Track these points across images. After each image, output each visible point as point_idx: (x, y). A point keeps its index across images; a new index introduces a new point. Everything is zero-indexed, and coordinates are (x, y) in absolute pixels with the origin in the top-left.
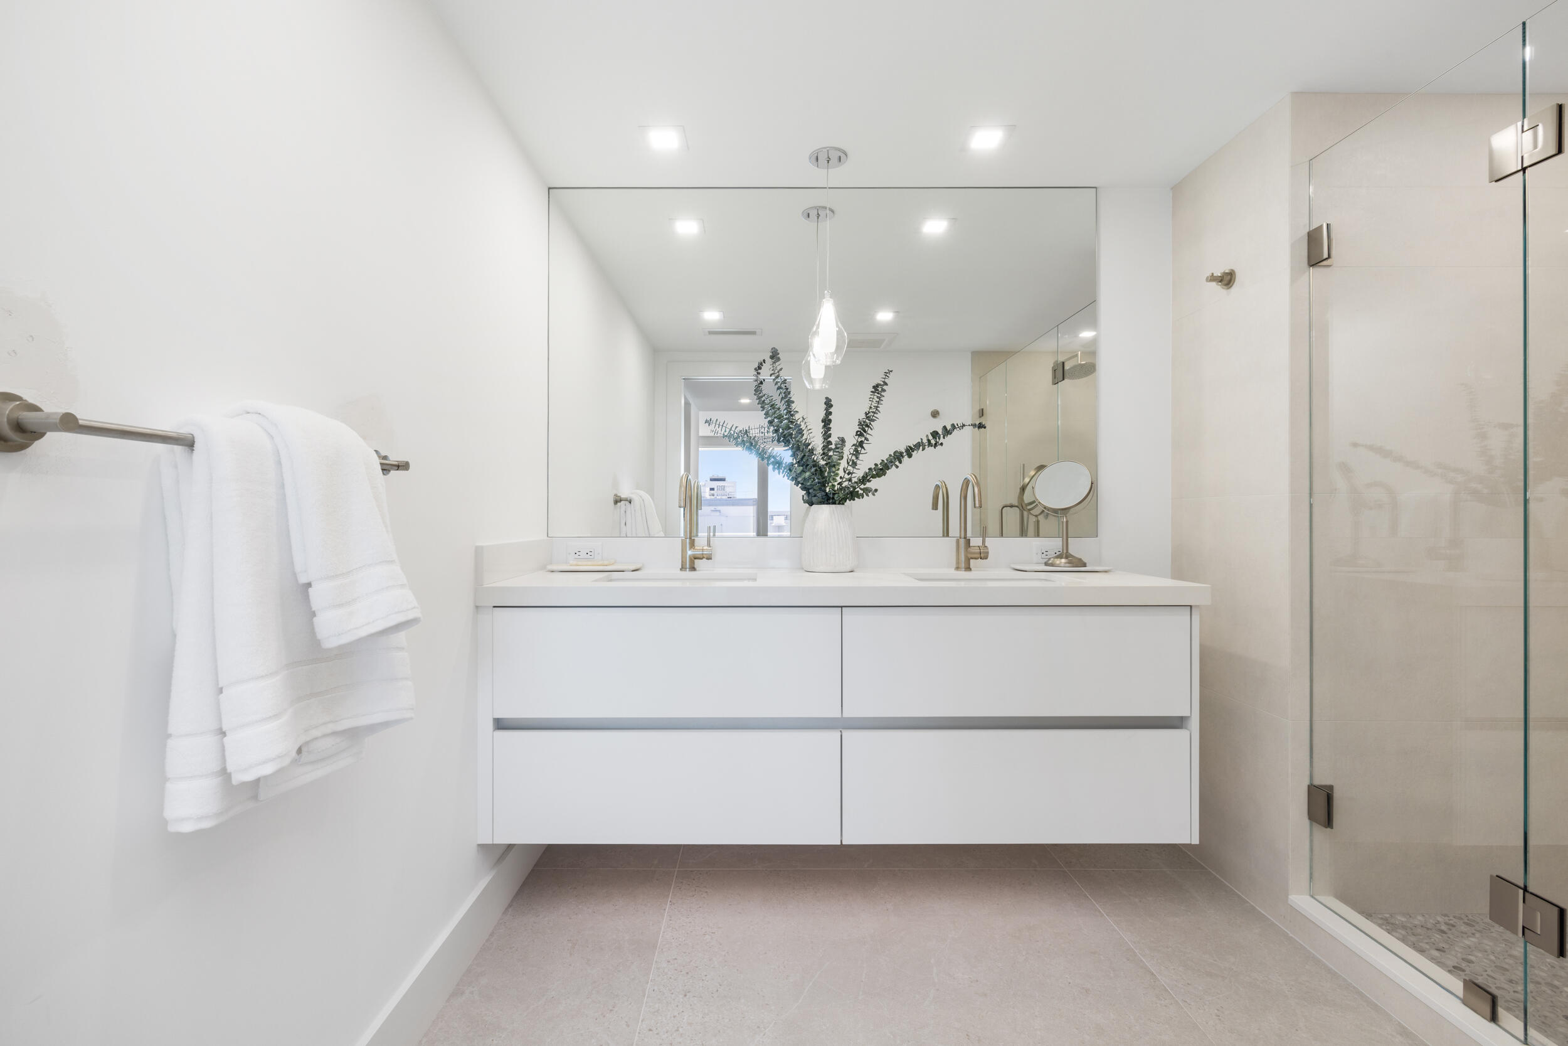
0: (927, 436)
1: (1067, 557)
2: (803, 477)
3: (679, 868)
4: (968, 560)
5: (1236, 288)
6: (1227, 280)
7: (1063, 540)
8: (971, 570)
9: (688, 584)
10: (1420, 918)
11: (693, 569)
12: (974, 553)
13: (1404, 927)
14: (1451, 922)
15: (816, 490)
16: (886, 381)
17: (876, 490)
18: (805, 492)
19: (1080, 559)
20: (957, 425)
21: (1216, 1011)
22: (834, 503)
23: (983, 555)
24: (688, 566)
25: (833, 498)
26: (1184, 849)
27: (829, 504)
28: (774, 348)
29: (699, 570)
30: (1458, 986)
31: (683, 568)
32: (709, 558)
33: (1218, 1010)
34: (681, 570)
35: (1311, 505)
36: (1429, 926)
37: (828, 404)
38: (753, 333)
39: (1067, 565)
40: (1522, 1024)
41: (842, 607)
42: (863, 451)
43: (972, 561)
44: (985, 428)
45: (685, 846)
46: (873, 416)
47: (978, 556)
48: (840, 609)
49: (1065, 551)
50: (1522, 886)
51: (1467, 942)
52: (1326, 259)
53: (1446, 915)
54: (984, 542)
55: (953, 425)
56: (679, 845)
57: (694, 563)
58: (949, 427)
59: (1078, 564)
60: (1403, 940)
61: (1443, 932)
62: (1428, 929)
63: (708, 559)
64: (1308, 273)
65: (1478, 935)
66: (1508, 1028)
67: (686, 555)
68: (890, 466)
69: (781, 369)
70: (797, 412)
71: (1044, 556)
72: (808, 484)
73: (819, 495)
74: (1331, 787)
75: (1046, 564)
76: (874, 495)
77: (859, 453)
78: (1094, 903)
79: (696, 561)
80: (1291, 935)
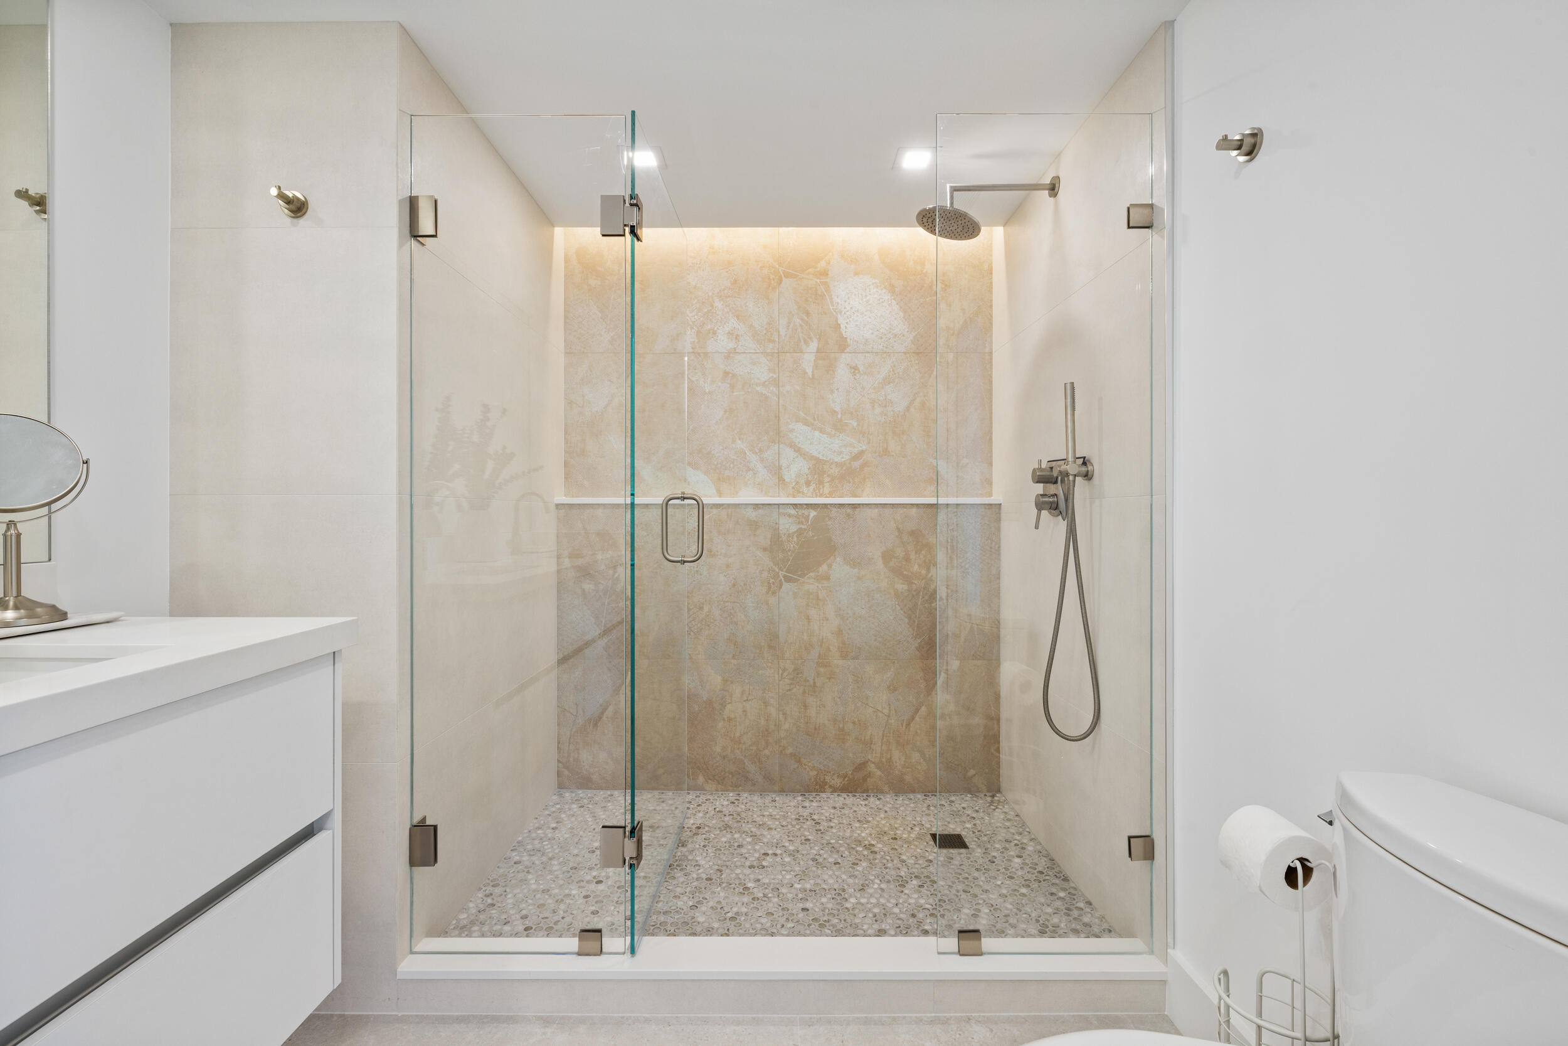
30: (572, 944)
52: (431, 235)
64: (409, 243)
66: (612, 951)
74: (425, 819)
80: (400, 1014)
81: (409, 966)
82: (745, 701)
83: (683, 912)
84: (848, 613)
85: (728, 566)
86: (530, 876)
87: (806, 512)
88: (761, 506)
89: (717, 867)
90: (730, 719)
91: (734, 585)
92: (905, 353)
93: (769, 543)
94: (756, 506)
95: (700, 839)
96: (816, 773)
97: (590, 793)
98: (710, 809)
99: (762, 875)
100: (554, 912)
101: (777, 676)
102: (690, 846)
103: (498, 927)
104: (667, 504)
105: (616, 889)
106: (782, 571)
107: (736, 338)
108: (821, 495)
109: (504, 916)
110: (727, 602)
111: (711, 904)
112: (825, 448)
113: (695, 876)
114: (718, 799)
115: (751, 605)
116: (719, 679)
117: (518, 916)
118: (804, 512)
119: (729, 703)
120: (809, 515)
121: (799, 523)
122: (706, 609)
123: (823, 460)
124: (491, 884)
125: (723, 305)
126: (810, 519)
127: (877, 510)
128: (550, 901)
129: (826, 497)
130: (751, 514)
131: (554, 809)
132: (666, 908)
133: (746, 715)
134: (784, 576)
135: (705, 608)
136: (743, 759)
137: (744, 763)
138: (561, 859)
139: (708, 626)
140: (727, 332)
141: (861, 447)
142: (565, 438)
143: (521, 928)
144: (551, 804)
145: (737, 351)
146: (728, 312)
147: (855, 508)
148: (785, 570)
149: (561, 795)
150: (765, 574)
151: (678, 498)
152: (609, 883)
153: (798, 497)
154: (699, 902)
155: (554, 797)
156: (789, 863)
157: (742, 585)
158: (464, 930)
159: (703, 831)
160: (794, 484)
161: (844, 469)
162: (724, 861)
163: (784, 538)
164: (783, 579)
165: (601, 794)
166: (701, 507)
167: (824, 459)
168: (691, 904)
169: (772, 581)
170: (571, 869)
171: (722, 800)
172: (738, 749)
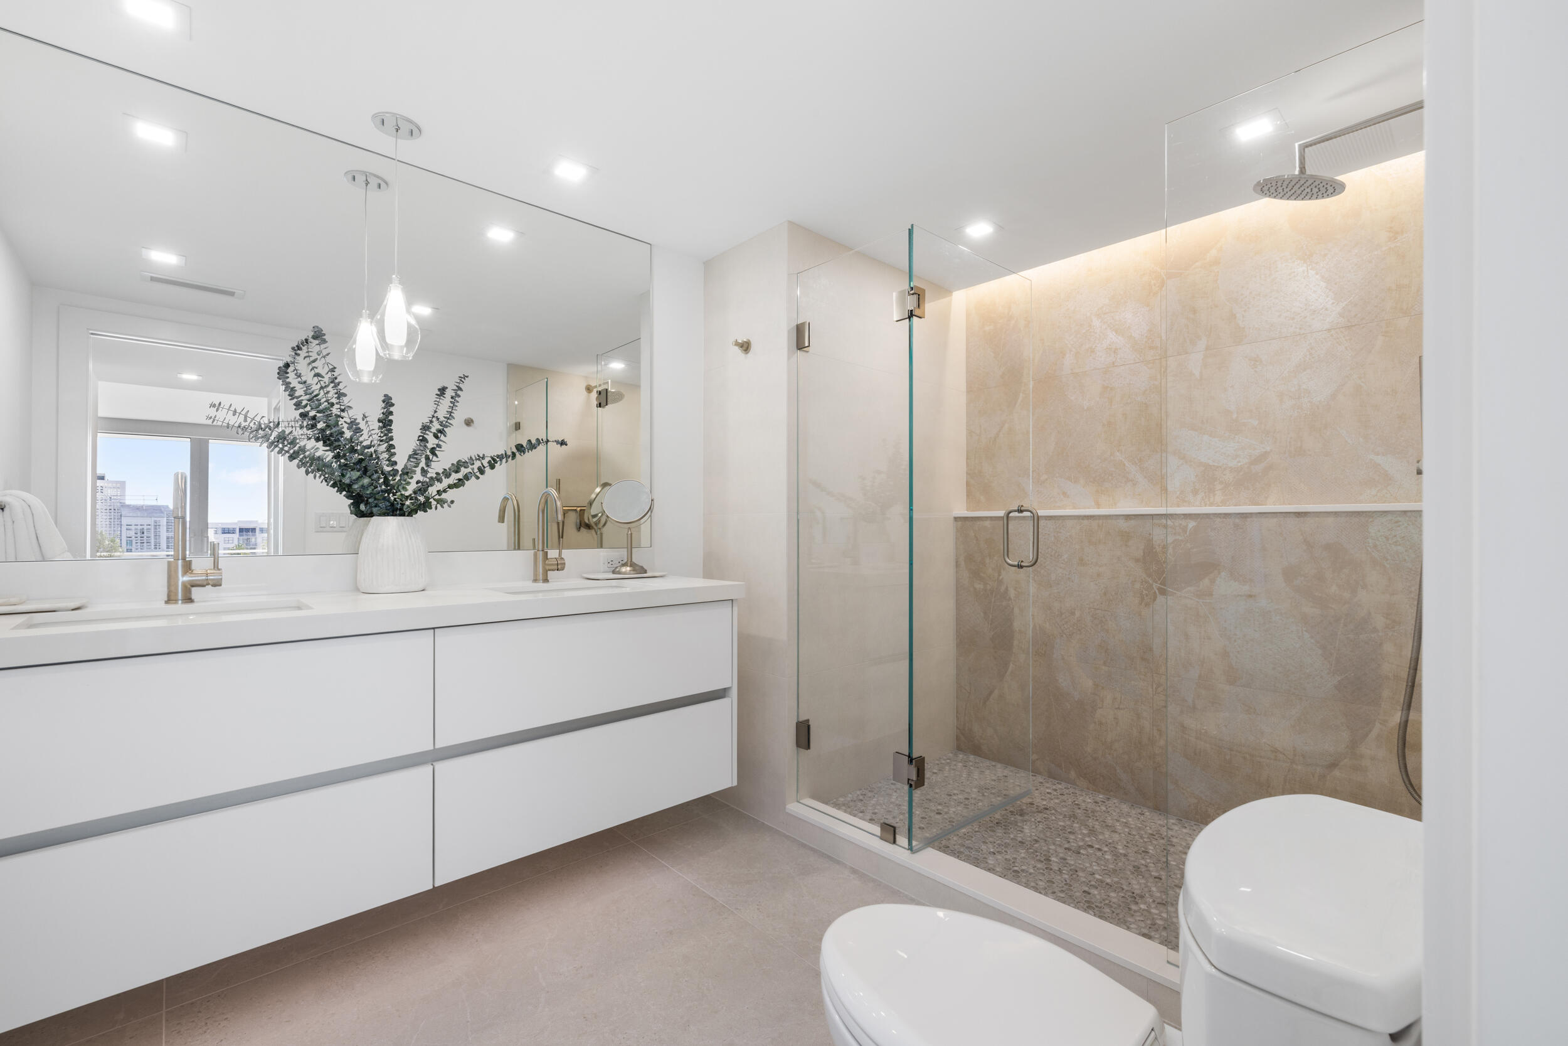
0: (511, 448)
1: (631, 566)
2: (361, 483)
3: (167, 1008)
4: (546, 572)
5: (750, 354)
6: (746, 347)
7: (628, 550)
8: (548, 581)
9: (180, 622)
10: (850, 795)
11: (188, 599)
12: (552, 565)
13: (844, 805)
14: (864, 793)
15: (378, 499)
16: (461, 385)
17: (452, 502)
18: (352, 501)
19: (642, 567)
20: (542, 440)
21: (757, 907)
22: (403, 515)
23: (560, 566)
24: (180, 596)
25: (401, 509)
26: (713, 797)
27: (396, 515)
28: (317, 327)
29: (197, 602)
30: (877, 830)
31: (170, 600)
32: (217, 584)
33: (758, 905)
34: (167, 602)
35: (798, 520)
36: (855, 799)
37: (388, 402)
38: (232, 294)
39: (632, 572)
40: (907, 840)
41: (434, 628)
42: (435, 458)
43: (549, 572)
44: (566, 445)
45: (168, 979)
46: (447, 422)
47: (556, 567)
48: (433, 630)
49: (630, 560)
50: (908, 754)
51: (873, 802)
52: (807, 347)
53: (861, 790)
54: (560, 554)
55: (538, 440)
56: (160, 980)
57: (190, 592)
58: (534, 441)
59: (640, 571)
60: (845, 812)
61: (862, 800)
62: (855, 801)
63: (214, 585)
64: (796, 354)
65: (876, 796)
66: (901, 845)
67: (177, 582)
68: (469, 476)
69: (328, 354)
70: (350, 407)
71: (609, 565)
72: (368, 492)
73: (382, 505)
74: (808, 721)
75: (614, 572)
76: (450, 506)
77: (431, 461)
78: (660, 861)
79: (194, 590)
80: (787, 834)
81: (793, 808)
82: (1116, 709)
83: (981, 852)
84: (1235, 634)
85: (1099, 575)
86: (894, 794)
87: (1183, 523)
88: (1133, 517)
89: (1036, 838)
90: (1101, 724)
91: (1105, 594)
92: (1329, 330)
93: (1142, 554)
94: (1128, 517)
95: (1039, 817)
96: (1196, 801)
97: (978, 759)
98: (1070, 800)
99: (1071, 857)
100: (894, 817)
101: (1150, 690)
102: (1026, 817)
103: (856, 812)
104: (1008, 517)
105: (947, 821)
106: (1156, 582)
107: (1115, 352)
108: (1211, 505)
109: (863, 808)
110: (1098, 609)
111: (1008, 857)
112: (1216, 452)
113: (1012, 836)
114: (1085, 796)
115: (1123, 614)
116: (1090, 683)
117: (871, 811)
118: (1181, 522)
119: (1100, 708)
120: (1187, 525)
121: (1175, 534)
122: (1078, 614)
123: (1214, 466)
124: (870, 789)
125: (1101, 322)
126: (1188, 531)
127: (1275, 520)
128: (896, 811)
129: (1218, 506)
130: (1123, 525)
131: (943, 762)
132: (971, 846)
133: (1117, 723)
134: (1159, 589)
135: (1076, 613)
136: (1115, 765)
137: (1116, 770)
138: (924, 792)
139: (1079, 630)
140: (1105, 348)
141: (1263, 448)
142: (967, 462)
143: (868, 818)
144: (945, 758)
145: (1116, 365)
146: (1106, 328)
147: (1246, 517)
148: (1159, 582)
149: (956, 755)
150: (1138, 586)
151: (1015, 511)
152: (945, 816)
153: (1184, 506)
154: (998, 852)
155: (951, 755)
156: (1108, 860)
157: (1113, 594)
158: (837, 806)
159: (1048, 812)
160: (1178, 493)
161: (1241, 474)
162: (1047, 837)
163: (1158, 549)
164: (1157, 591)
165: (987, 763)
166: (1036, 519)
167: (1216, 464)
168: (992, 850)
169: (1145, 592)
170: (927, 799)
171: (1087, 797)
172: (1109, 754)
